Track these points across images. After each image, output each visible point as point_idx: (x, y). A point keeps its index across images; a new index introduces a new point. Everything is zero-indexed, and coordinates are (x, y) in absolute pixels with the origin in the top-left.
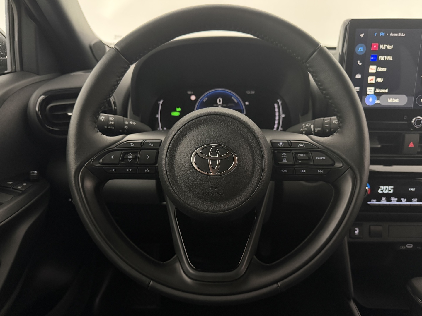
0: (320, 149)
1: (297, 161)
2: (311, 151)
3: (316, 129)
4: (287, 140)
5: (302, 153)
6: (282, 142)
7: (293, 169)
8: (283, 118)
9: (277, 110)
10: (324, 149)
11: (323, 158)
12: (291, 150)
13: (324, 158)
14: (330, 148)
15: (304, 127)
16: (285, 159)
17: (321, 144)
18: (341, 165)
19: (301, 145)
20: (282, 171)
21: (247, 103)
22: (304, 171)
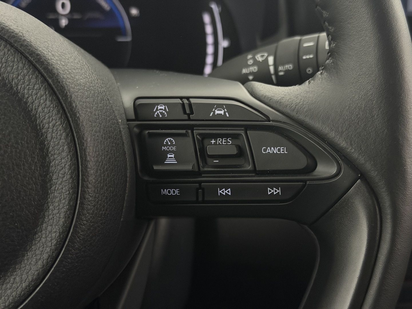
0: (273, 121)
1: (209, 160)
2: (247, 128)
3: (280, 68)
4: (181, 98)
5: (222, 136)
6: (165, 104)
7: (197, 185)
8: (225, 49)
9: (209, 29)
10: (284, 123)
11: (279, 150)
12: (191, 128)
13: (283, 150)
14: (301, 117)
15: (250, 62)
16: (173, 156)
17: (277, 106)
18: (333, 170)
19: (217, 112)
20: (165, 192)
21: (134, 12)
22: (228, 192)
